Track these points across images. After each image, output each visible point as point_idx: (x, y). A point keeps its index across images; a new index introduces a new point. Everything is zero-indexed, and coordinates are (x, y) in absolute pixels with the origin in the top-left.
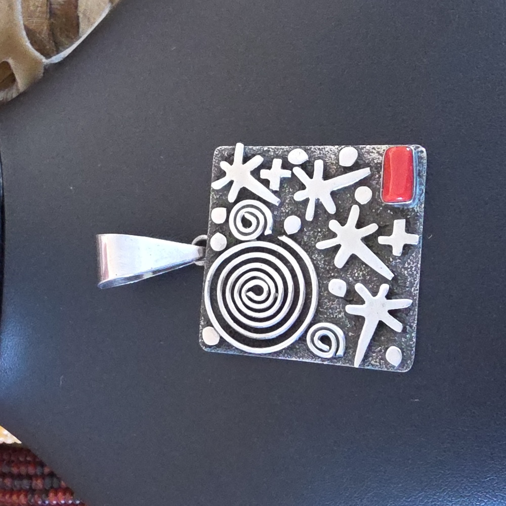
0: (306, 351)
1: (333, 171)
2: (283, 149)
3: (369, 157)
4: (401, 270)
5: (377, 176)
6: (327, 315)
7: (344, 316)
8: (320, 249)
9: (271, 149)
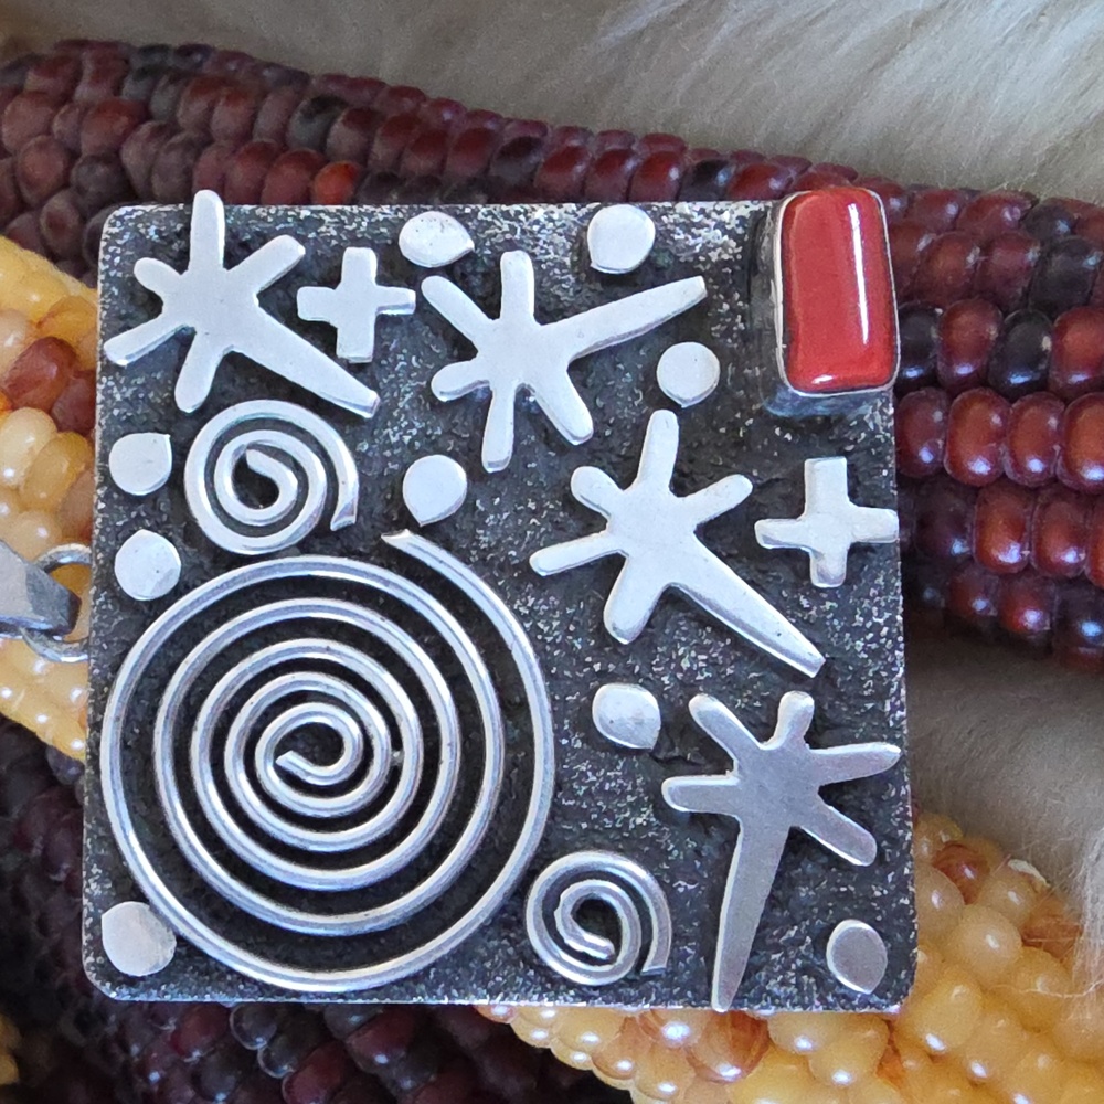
0: (516, 964)
1: (565, 291)
2: (371, 216)
3: (692, 242)
4: (841, 638)
5: (726, 306)
6: (588, 820)
7: (653, 820)
8: (543, 574)
9: (322, 215)
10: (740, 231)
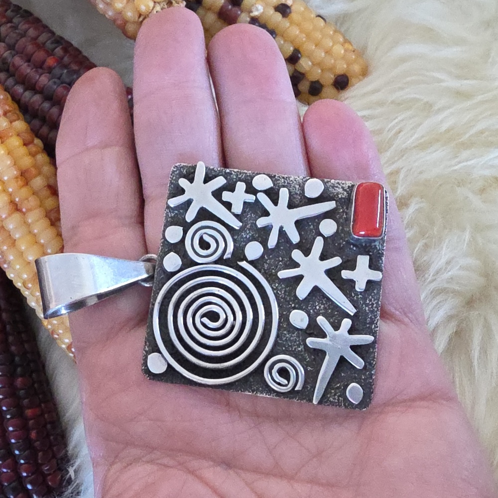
1: (297, 201)
2: (246, 173)
3: (334, 191)
4: (362, 305)
5: (341, 210)
6: (285, 347)
7: (303, 349)
8: (281, 278)
9: (232, 172)
10: (348, 190)
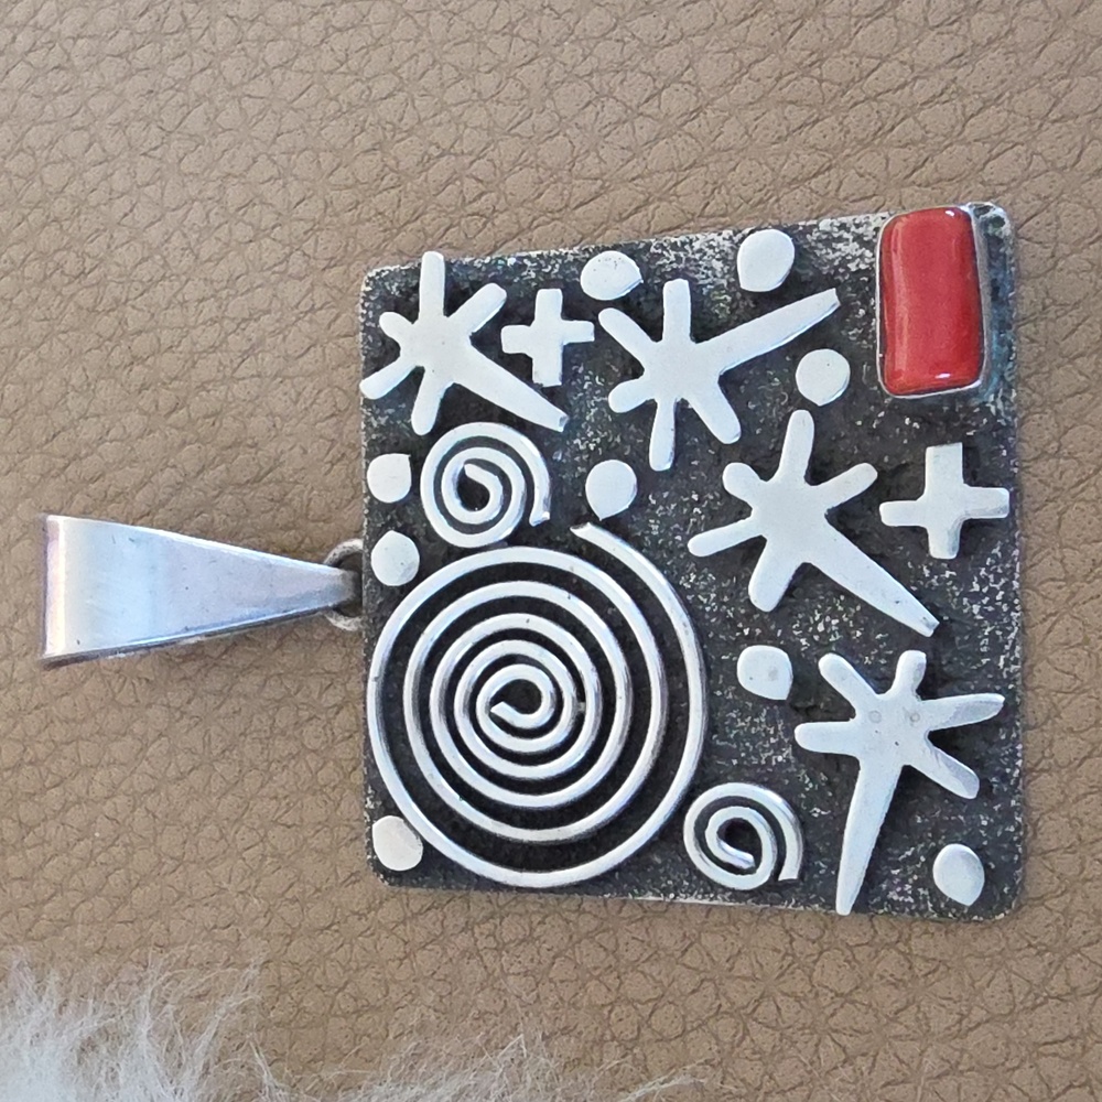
0: (684, 871)
1: (722, 310)
2: (565, 256)
3: (831, 256)
4: (960, 602)
5: (862, 312)
6: (738, 758)
7: (791, 757)
8: (698, 556)
9: (525, 261)
